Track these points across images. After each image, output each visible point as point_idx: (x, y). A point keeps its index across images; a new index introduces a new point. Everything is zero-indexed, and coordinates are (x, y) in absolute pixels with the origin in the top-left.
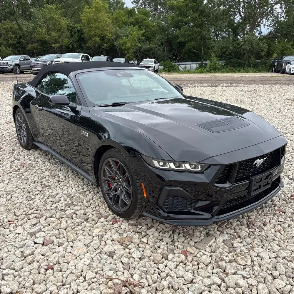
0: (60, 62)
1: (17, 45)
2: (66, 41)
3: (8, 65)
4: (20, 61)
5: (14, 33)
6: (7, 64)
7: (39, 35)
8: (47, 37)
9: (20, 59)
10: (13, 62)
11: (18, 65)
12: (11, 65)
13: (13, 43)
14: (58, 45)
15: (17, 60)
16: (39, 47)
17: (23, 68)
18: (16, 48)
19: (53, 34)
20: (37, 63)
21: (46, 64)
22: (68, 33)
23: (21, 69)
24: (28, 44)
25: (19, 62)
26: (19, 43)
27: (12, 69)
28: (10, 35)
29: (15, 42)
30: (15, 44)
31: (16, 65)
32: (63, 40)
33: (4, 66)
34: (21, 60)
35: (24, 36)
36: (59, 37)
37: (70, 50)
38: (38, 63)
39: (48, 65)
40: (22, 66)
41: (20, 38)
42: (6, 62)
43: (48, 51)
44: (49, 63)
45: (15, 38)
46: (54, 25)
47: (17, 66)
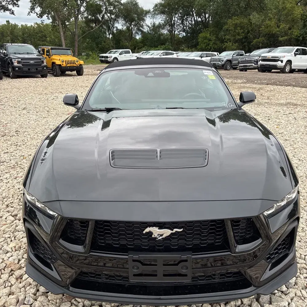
0: (267, 57)
1: (244, 40)
2: (296, 32)
3: (220, 61)
4: (233, 56)
5: (242, 28)
6: (219, 60)
7: (267, 28)
8: (275, 30)
9: (233, 54)
10: (225, 58)
11: (229, 61)
12: (222, 61)
13: (239, 38)
14: (286, 38)
15: (230, 56)
16: (265, 41)
17: (235, 63)
18: (243, 43)
19: (283, 25)
20: (245, 58)
21: (253, 59)
22: (301, 23)
23: (232, 65)
24: (254, 38)
25: (232, 57)
26: (246, 38)
27: (223, 65)
28: (239, 30)
29: (242, 37)
30: (242, 39)
31: (228, 61)
32: (293, 31)
33: (216, 62)
34: (234, 55)
35: (252, 30)
36: (290, 29)
37: (299, 43)
38: (245, 59)
39: (255, 60)
40: (234, 62)
41: (248, 32)
42: (219, 58)
43: (274, 45)
44: (257, 58)
45: (243, 33)
46: (287, 15)
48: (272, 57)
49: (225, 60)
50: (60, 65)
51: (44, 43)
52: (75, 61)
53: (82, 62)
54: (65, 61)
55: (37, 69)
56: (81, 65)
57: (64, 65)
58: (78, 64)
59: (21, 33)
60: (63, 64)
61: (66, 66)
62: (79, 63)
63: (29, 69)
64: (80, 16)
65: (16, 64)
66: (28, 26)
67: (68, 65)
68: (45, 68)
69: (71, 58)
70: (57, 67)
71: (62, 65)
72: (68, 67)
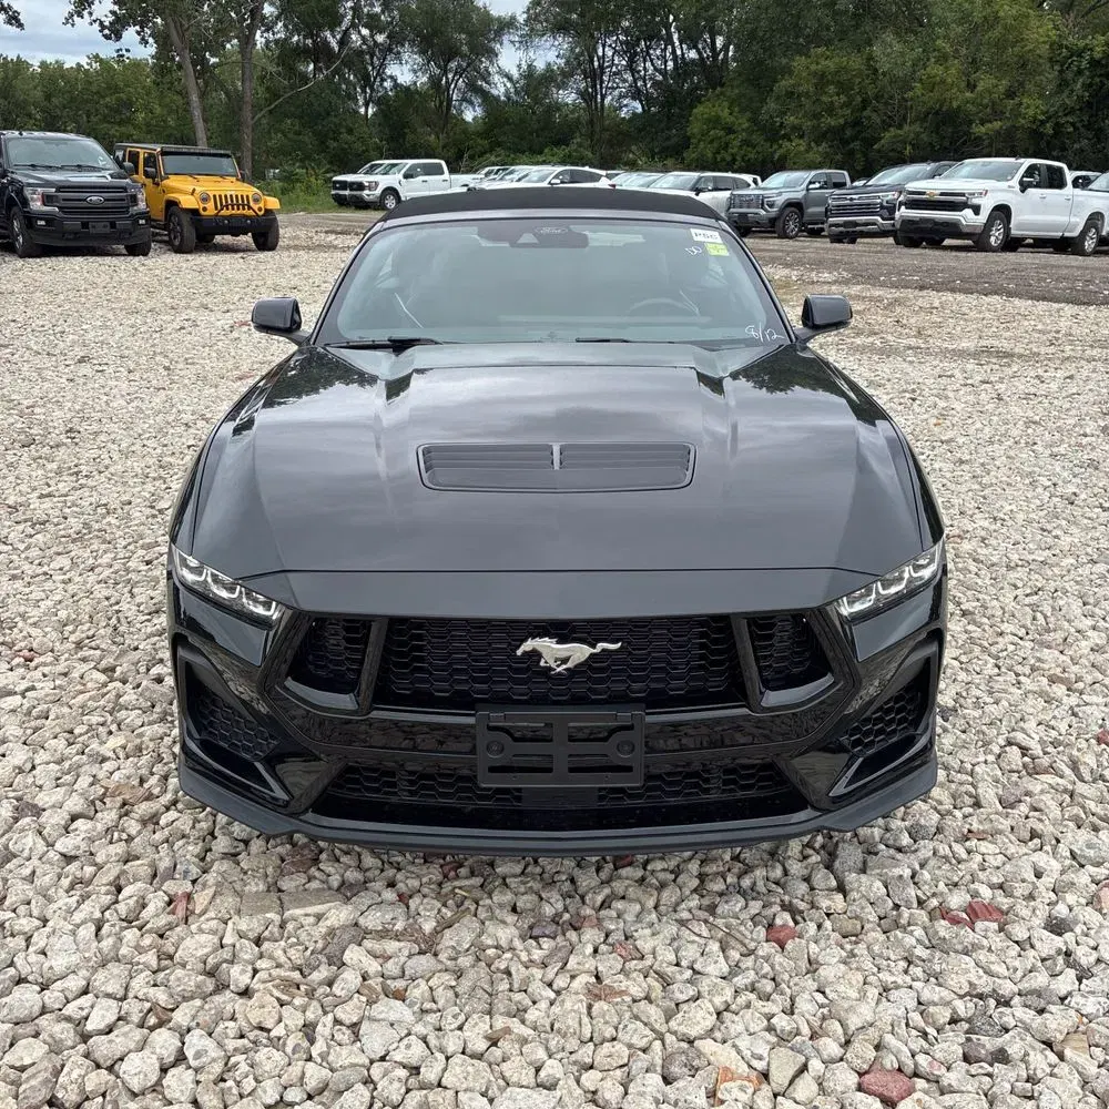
0: (924, 193)
1: (849, 133)
2: (1032, 107)
3: (763, 204)
4: (808, 190)
5: (844, 88)
6: (761, 202)
7: (932, 92)
8: (960, 98)
9: (810, 183)
10: (780, 194)
11: (796, 206)
12: (771, 206)
13: (833, 123)
14: (997, 125)
15: (799, 189)
16: (924, 137)
17: (814, 214)
18: (845, 142)
19: (985, 82)
20: (849, 197)
21: (879, 201)
22: (1050, 75)
23: (806, 219)
24: (886, 126)
25: (804, 192)
26: (857, 123)
27: (773, 221)
28: (831, 95)
29: (842, 121)
30: (843, 128)
31: (790, 204)
32: (1021, 104)
33: (749, 207)
34: (811, 186)
35: (877, 97)
36: (1010, 94)
38: (851, 199)
39: (885, 204)
40: (811, 210)
41: (865, 103)
42: (758, 196)
43: (956, 151)
44: (890, 197)
45: (845, 105)
46: (1000, 45)
47: (793, 209)
48: (942, 194)
49: (780, 200)
50: (195, 212)
51: (123, 129)
52: (247, 196)
53: (273, 203)
54: (215, 196)
55: (113, 225)
56: (268, 212)
57: (211, 210)
58: (260, 209)
59: (38, 94)
60: (205, 209)
61: (216, 215)
62: (262, 205)
63: (85, 225)
64: (258, 33)
65: (39, 204)
66: (66, 66)
67: (224, 212)
68: (142, 222)
69: (232, 187)
70: (186, 219)
71: (202, 212)
72: (225, 217)
